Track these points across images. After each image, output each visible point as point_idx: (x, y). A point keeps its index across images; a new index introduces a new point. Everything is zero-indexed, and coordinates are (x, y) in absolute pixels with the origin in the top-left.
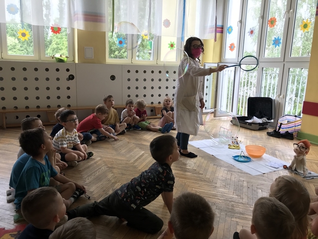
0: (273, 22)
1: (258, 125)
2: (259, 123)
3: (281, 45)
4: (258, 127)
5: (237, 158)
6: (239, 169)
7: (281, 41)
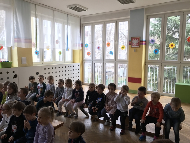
0: (109, 44)
3: (113, 54)
7: (113, 53)
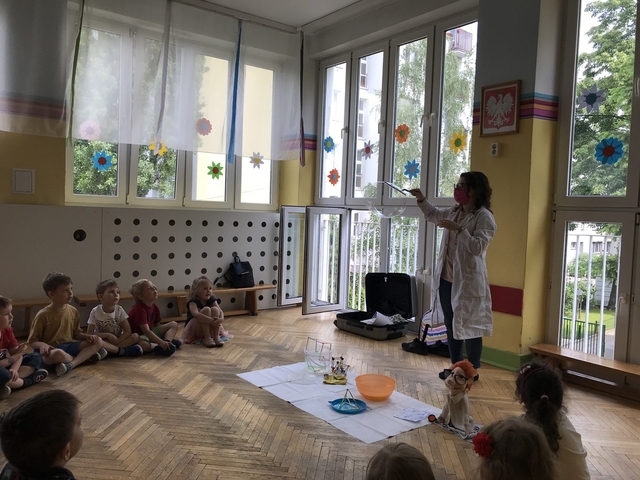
1: (385, 329)
2: (388, 326)
4: (385, 333)
5: (337, 406)
6: (339, 431)
